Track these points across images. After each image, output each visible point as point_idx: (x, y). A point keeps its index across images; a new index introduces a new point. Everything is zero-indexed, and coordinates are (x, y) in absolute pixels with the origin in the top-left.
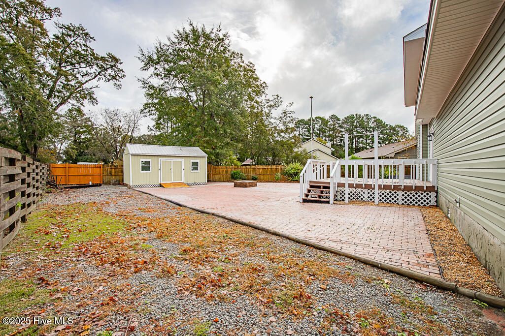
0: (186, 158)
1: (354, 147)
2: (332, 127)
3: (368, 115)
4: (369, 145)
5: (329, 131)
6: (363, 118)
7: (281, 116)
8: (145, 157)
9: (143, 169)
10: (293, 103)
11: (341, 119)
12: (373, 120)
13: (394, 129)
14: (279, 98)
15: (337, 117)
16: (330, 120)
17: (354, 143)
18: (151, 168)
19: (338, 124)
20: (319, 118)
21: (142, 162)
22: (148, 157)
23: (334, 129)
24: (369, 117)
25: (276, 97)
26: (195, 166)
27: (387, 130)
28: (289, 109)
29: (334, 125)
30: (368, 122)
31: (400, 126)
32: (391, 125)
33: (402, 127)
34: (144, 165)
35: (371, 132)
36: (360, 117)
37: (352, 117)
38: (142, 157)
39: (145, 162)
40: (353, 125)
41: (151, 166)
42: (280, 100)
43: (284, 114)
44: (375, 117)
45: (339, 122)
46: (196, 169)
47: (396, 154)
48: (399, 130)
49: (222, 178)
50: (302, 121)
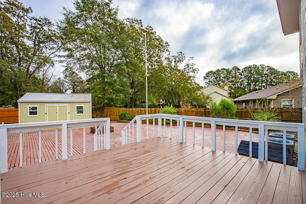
0: (71, 104)
1: (252, 88)
2: (234, 75)
3: (263, 65)
4: (264, 87)
5: (232, 78)
6: (258, 67)
7: (184, 67)
8: (33, 103)
9: (31, 113)
10: (193, 57)
11: (241, 69)
12: (267, 68)
13: (285, 74)
14: (182, 54)
15: (238, 68)
16: (233, 70)
17: (252, 86)
18: (38, 112)
19: (239, 73)
20: (224, 69)
21: (30, 107)
22: (35, 103)
23: (235, 77)
24: (264, 66)
25: (179, 54)
26: (80, 110)
27: (279, 75)
28: (191, 62)
29: (235, 73)
30: (263, 70)
31: (291, 72)
32: (283, 71)
33: (292, 72)
34: (31, 111)
35: (266, 77)
36: (256, 67)
37: (250, 67)
38: (29, 103)
39: (32, 107)
40: (250, 73)
41: (38, 111)
42: (184, 56)
43: (187, 66)
44: (268, 66)
45: (239, 71)
46: (81, 112)
47: (279, 95)
48: (290, 75)
49: (116, 118)
50: (211, 72)
